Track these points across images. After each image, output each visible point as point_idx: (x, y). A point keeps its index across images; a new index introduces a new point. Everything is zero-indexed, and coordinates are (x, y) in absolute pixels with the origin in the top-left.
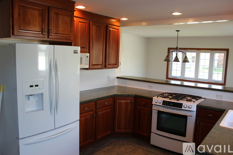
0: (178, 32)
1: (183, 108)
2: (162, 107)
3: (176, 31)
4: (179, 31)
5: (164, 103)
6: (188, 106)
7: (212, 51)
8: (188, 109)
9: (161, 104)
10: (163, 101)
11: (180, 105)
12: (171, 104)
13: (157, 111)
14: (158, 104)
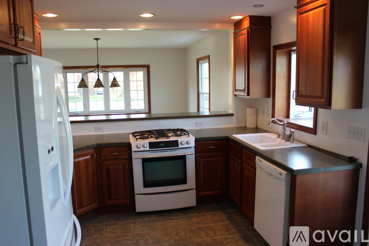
0: (97, 40)
1: (180, 146)
2: (149, 152)
3: (95, 39)
4: (99, 39)
5: (152, 145)
6: (185, 142)
7: (125, 69)
8: (187, 146)
9: (148, 149)
10: (149, 143)
11: (175, 144)
12: (162, 145)
13: (141, 160)
14: (142, 149)
